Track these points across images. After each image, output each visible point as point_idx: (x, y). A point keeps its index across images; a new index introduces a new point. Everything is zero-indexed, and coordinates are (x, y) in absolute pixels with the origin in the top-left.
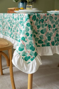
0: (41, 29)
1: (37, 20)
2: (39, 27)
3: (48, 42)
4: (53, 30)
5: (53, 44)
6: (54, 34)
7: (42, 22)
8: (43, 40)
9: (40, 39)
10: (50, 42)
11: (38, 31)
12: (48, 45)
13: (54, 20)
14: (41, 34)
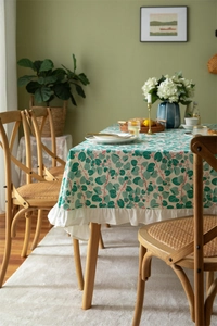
0: (96, 175)
1: (88, 161)
2: (91, 172)
3: (111, 199)
4: (120, 180)
5: (121, 204)
6: (121, 186)
7: (98, 164)
8: (101, 196)
9: (94, 193)
10: (115, 200)
11: (91, 179)
12: (111, 205)
13: (122, 161)
14: (96, 185)
